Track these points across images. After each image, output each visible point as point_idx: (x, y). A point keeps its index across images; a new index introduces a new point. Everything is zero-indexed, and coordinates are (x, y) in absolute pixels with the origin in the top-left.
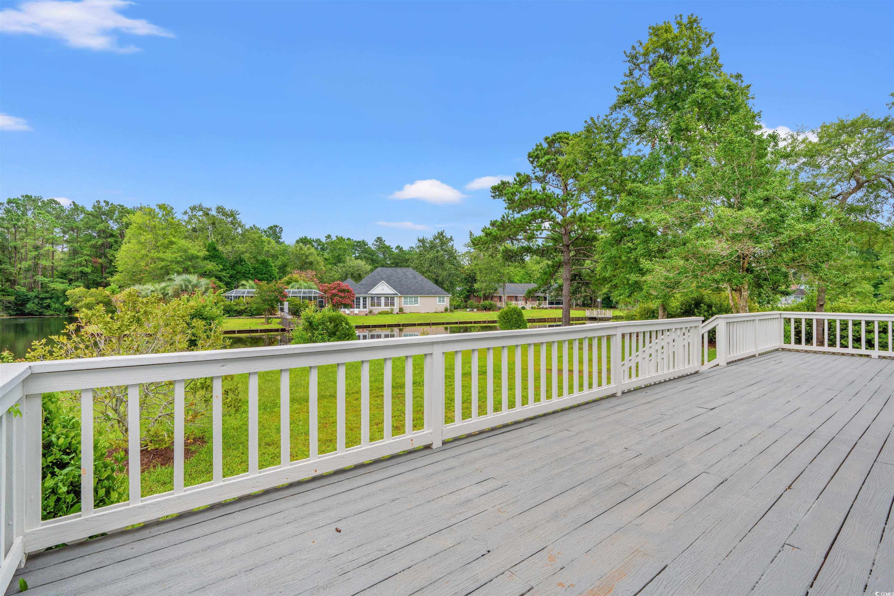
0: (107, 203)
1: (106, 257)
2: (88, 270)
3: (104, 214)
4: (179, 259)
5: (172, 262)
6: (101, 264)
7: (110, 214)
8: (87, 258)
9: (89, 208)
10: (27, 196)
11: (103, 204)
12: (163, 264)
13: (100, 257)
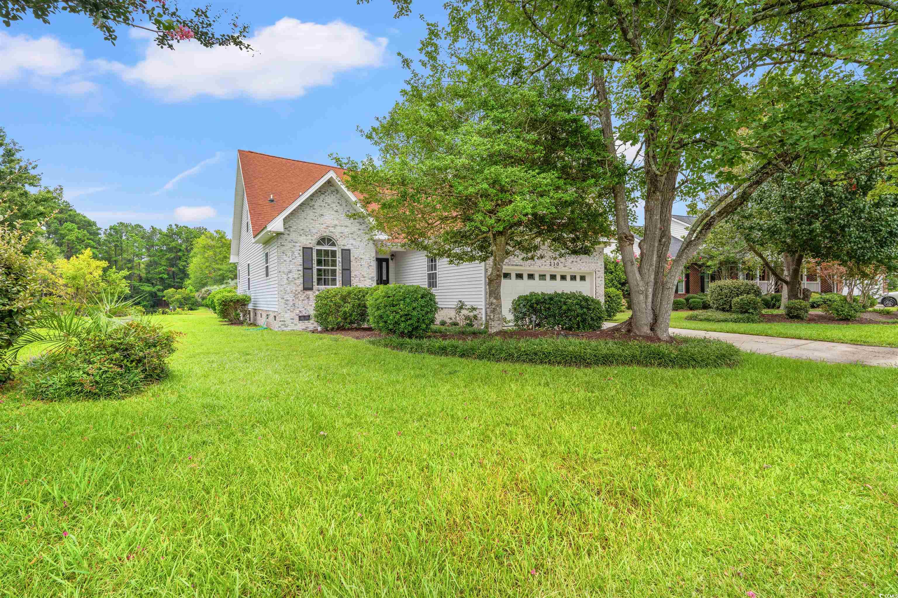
0: (177, 226)
1: (177, 266)
2: (166, 276)
3: (175, 234)
4: (231, 269)
5: (226, 271)
6: (174, 272)
7: (179, 234)
8: (165, 267)
9: (165, 230)
10: (121, 223)
11: (174, 227)
12: (221, 272)
13: (173, 267)
